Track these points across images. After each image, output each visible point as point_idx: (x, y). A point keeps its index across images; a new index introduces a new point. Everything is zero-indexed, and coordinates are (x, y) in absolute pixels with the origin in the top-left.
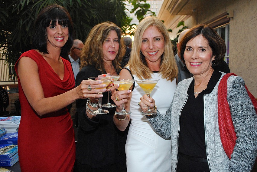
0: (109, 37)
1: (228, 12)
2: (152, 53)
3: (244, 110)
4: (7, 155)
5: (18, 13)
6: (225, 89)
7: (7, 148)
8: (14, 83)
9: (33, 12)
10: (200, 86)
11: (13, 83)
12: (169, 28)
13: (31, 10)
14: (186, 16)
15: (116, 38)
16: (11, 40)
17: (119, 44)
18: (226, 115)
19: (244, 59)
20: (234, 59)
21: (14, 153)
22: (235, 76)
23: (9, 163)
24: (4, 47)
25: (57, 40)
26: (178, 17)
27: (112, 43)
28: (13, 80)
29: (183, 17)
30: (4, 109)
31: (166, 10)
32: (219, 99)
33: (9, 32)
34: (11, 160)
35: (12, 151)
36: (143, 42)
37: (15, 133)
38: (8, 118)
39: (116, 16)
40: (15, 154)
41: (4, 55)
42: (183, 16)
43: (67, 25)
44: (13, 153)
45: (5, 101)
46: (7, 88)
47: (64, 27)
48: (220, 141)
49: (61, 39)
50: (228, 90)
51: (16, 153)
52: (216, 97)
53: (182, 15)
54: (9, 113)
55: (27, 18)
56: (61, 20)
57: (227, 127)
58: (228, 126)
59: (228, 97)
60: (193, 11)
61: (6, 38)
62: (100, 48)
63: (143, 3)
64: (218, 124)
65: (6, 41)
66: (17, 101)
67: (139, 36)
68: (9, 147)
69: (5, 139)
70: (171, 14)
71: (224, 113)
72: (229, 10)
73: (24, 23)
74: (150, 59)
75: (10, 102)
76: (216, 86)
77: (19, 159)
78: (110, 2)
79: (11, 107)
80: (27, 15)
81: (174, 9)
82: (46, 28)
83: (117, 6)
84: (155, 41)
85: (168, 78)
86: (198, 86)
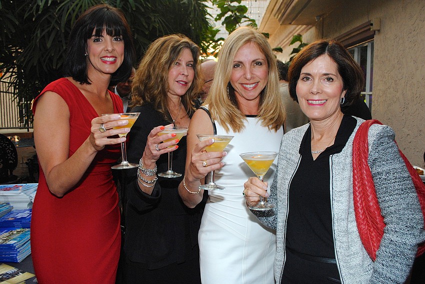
0: (180, 59)
1: (372, 22)
2: (248, 86)
3: (397, 180)
4: (13, 244)
5: (34, 19)
6: (365, 146)
7: (12, 234)
8: (27, 130)
9: (58, 17)
10: (321, 141)
11: (25, 131)
12: (278, 45)
13: (55, 13)
14: (305, 26)
15: (191, 61)
16: (23, 62)
17: (194, 70)
18: (366, 189)
19: (396, 98)
20: (380, 97)
21: (23, 242)
22: (380, 125)
23: (16, 257)
24: (11, 73)
25: (105, 62)
26: (292, 27)
27: (184, 68)
28: (25, 125)
29: (300, 29)
30: (9, 172)
31: (273, 17)
32: (355, 161)
33: (19, 49)
34: (19, 252)
35: (20, 238)
36: (234, 67)
37: (25, 210)
38: (16, 186)
39: (191, 25)
40: (25, 243)
41: (11, 86)
42: (300, 26)
43: (121, 36)
44: (21, 241)
45: (11, 160)
46: (15, 138)
47: (117, 40)
48: (355, 229)
49: (111, 59)
50: (370, 148)
51: (27, 242)
52: (349, 160)
53: (298, 25)
54: (18, 179)
55: (48, 27)
56: (111, 28)
57: (367, 208)
58: (369, 206)
59: (371, 159)
60: (316, 18)
61: (14, 58)
62: (164, 74)
63: (235, 4)
64: (352, 202)
65: (14, 64)
66: (30, 159)
67: (228, 59)
68: (15, 233)
69: (10, 219)
70: (281, 22)
71: (363, 185)
72: (374, 18)
73: (44, 35)
74: (244, 95)
75: (20, 161)
76: (348, 141)
77: (31, 252)
78: (182, 2)
79: (21, 169)
80: (49, 23)
81: (285, 15)
82: (86, 41)
83: (193, 8)
84: (254, 67)
85: (270, 127)
86: (319, 140)
